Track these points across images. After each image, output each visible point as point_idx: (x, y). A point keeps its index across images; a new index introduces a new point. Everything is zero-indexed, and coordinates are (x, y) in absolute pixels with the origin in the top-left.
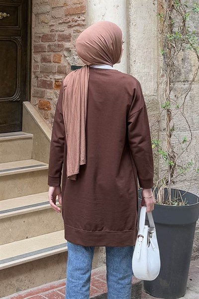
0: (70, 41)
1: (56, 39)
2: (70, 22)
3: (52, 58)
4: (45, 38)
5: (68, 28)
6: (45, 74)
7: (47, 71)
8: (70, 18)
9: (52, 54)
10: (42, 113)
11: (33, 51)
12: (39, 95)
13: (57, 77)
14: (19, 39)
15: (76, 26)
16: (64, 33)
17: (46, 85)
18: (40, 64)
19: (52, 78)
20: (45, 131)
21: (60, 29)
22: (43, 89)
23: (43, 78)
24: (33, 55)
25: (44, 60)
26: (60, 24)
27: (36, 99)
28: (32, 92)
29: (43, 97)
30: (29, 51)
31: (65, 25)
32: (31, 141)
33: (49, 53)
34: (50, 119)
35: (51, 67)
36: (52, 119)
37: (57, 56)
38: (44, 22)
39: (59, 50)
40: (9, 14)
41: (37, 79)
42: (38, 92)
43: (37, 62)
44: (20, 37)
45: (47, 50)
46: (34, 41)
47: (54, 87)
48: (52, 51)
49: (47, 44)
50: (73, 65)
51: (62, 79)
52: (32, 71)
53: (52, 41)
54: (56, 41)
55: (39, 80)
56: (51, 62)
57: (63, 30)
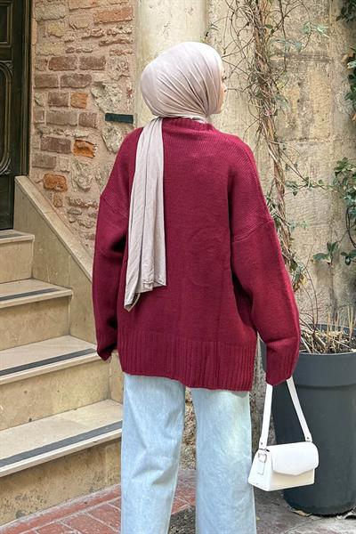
0: (103, 69)
1: (78, 65)
2: (103, 35)
3: (69, 100)
4: (56, 63)
5: (100, 46)
6: (56, 127)
7: (59, 122)
8: (104, 29)
9: (70, 92)
10: (50, 197)
11: (33, 85)
12: (44, 165)
13: (80, 132)
14: (8, 65)
15: (114, 42)
16: (92, 55)
17: (59, 146)
18: (46, 109)
19: (69, 134)
20: (59, 232)
21: (84, 48)
22: (52, 155)
23: (52, 135)
24: (34, 93)
25: (54, 102)
26: (84, 38)
27: (39, 170)
28: (32, 159)
29: (53, 169)
30: (26, 85)
31: (94, 40)
32: (30, 247)
33: (63, 91)
34: (67, 207)
35: (68, 114)
36: (70, 208)
37: (78, 95)
38: (54, 35)
39: (83, 86)
41: (41, 136)
42: (43, 159)
43: (41, 106)
44: (10, 61)
45: (59, 86)
46: (36, 69)
47: (73, 151)
48: (70, 87)
49: (61, 75)
50: (109, 112)
51: (87, 137)
52: (32, 122)
53: (69, 70)
54: (76, 68)
55: (45, 137)
56: (68, 106)
57: (91, 50)
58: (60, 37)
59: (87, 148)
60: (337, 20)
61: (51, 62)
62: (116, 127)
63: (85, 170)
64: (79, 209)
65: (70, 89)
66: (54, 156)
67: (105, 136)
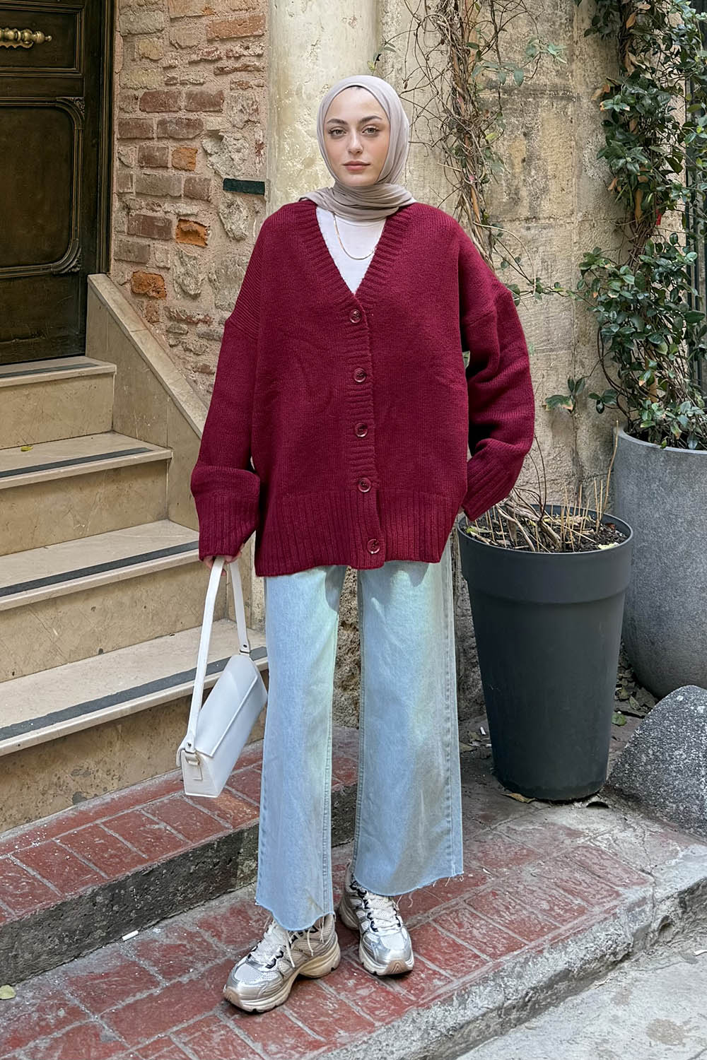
0: (220, 111)
1: (183, 104)
2: (220, 59)
3: (170, 156)
4: (152, 101)
5: (216, 75)
6: (150, 200)
7: (156, 192)
8: (222, 49)
9: (171, 146)
10: (141, 307)
11: (117, 135)
12: (132, 257)
13: (185, 208)
14: (78, 105)
15: (236, 70)
16: (203, 88)
17: (153, 229)
18: (135, 172)
19: (169, 210)
20: (153, 360)
21: (192, 77)
22: (145, 242)
23: (145, 212)
24: (118, 147)
25: (148, 160)
26: (192, 63)
27: (125, 265)
28: (114, 248)
29: (145, 263)
30: (105, 135)
31: (208, 66)
32: (110, 384)
33: (161, 144)
34: (165, 323)
35: (169, 179)
36: (170, 324)
37: (183, 150)
38: (147, 58)
39: (191, 137)
40: (51, 35)
41: (128, 213)
42: (130, 248)
43: (128, 167)
44: (81, 98)
45: (155, 136)
46: (121, 109)
47: (174, 237)
48: (171, 137)
49: (157, 119)
50: (228, 177)
51: (196, 215)
52: (115, 191)
53: (170, 111)
54: (180, 110)
55: (133, 215)
56: (168, 168)
57: (202, 81)
58: (156, 61)
59: (196, 233)
60: (586, 35)
61: (143, 99)
62: (239, 200)
63: (193, 266)
64: (185, 326)
65: (171, 140)
66: (147, 243)
67: (223, 214)
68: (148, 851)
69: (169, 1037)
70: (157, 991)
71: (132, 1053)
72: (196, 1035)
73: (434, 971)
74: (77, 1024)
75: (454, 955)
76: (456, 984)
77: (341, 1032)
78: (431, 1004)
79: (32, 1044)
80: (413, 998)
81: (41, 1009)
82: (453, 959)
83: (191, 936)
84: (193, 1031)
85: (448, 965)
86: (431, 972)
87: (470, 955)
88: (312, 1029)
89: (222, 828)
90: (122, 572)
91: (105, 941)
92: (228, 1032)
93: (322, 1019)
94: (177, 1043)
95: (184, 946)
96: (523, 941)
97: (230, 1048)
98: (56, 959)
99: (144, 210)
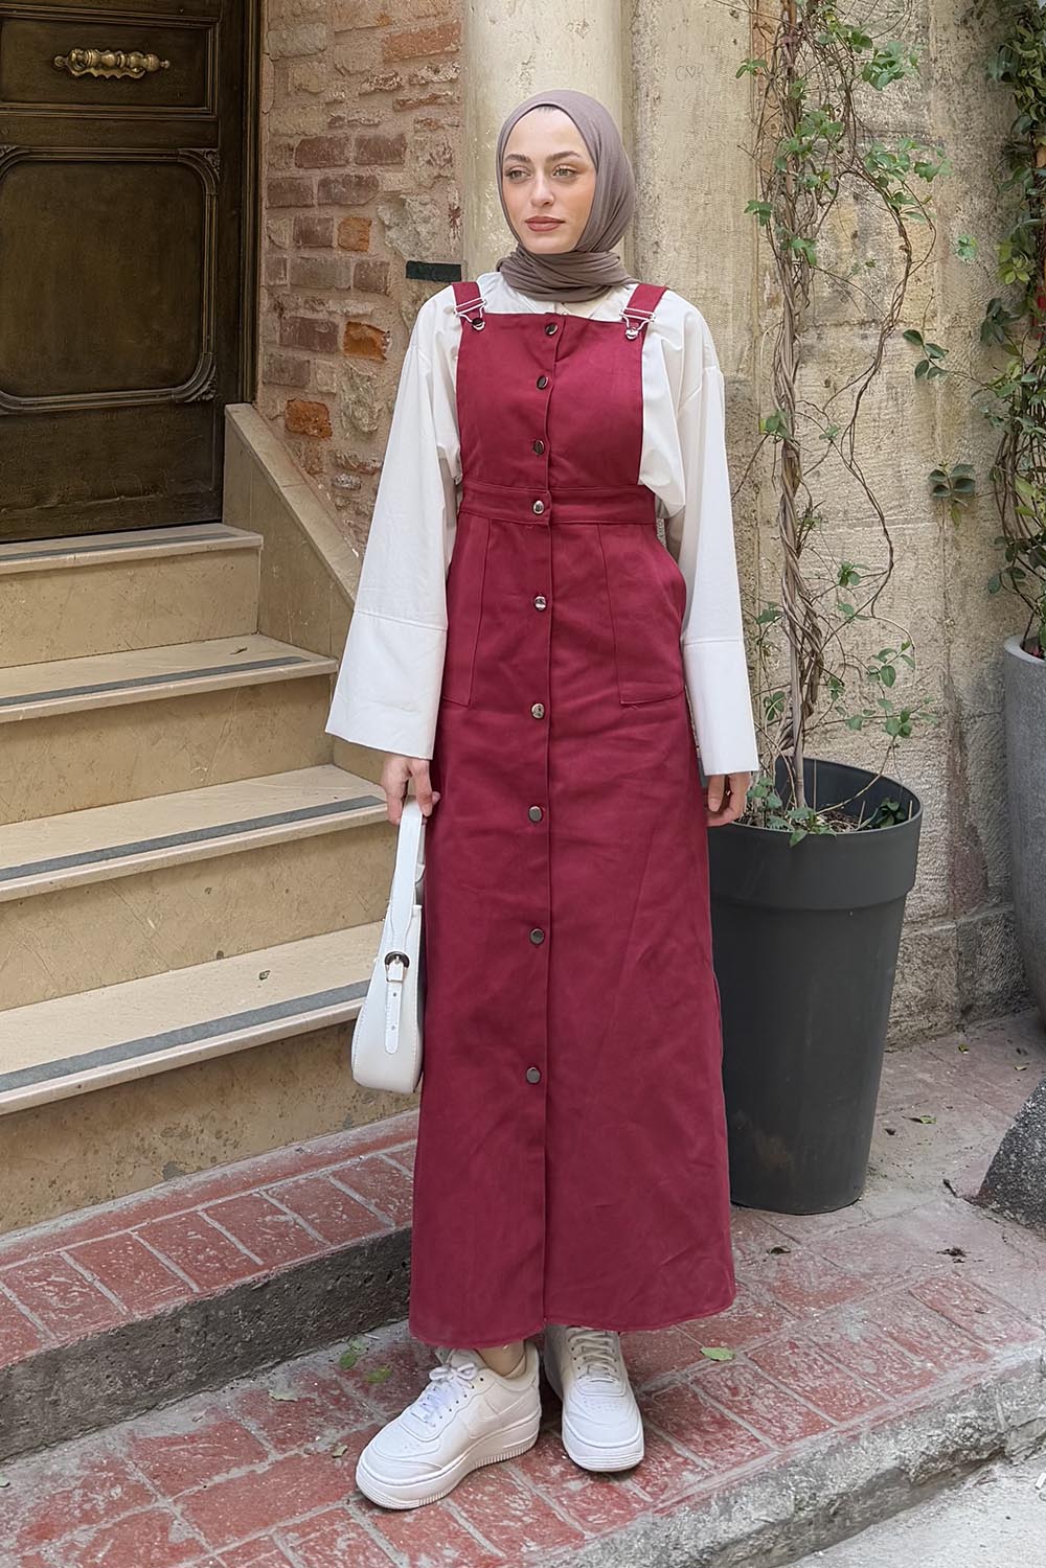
0: (400, 163)
1: (351, 153)
2: (400, 88)
3: (335, 230)
4: (311, 151)
5: (396, 111)
6: (309, 293)
7: (313, 280)
8: (403, 73)
9: (337, 216)
10: (298, 452)
11: (265, 203)
12: (286, 379)
13: (358, 306)
14: (209, 159)
15: (422, 103)
16: (379, 132)
17: (313, 337)
18: (291, 255)
19: (334, 310)
21: (363, 116)
22: (304, 356)
23: (303, 313)
24: (266, 220)
25: (307, 238)
26: (364, 95)
27: (277, 391)
28: (261, 365)
29: (303, 387)
30: (248, 203)
31: (384, 99)
32: (254, 564)
33: (324, 213)
34: (330, 474)
35: (333, 265)
36: (336, 475)
37: (353, 223)
38: (305, 90)
39: (363, 202)
40: (169, 60)
41: (281, 315)
42: (283, 366)
43: (280, 248)
44: (214, 150)
45: (315, 202)
46: (271, 165)
47: (342, 348)
48: (337, 203)
49: (318, 178)
50: (413, 259)
51: (370, 316)
52: (263, 284)
53: (336, 166)
54: (347, 162)
55: (287, 317)
56: (331, 247)
57: (376, 120)
58: (315, 94)
59: (372, 340)
61: (301, 149)
63: (367, 391)
64: (355, 480)
65: (337, 207)
66: (306, 358)
67: (407, 314)
68: (263, 1254)
69: (271, 1539)
70: (261, 1468)
71: (213, 1559)
72: (313, 1535)
73: (686, 1459)
74: (138, 1510)
75: (720, 1436)
76: (718, 1480)
77: (532, 1544)
78: (675, 1509)
79: (67, 1537)
80: (648, 1499)
81: (87, 1485)
82: (717, 1441)
83: (324, 1387)
84: (308, 1530)
85: (708, 1451)
86: (680, 1460)
87: (744, 1438)
88: (487, 1537)
89: (378, 1226)
90: (251, 837)
91: (195, 1386)
92: (359, 1535)
93: (505, 1523)
94: (282, 1548)
95: (313, 1400)
96: (829, 1418)
97: (361, 1558)
98: (118, 1411)
99: (302, 311)
